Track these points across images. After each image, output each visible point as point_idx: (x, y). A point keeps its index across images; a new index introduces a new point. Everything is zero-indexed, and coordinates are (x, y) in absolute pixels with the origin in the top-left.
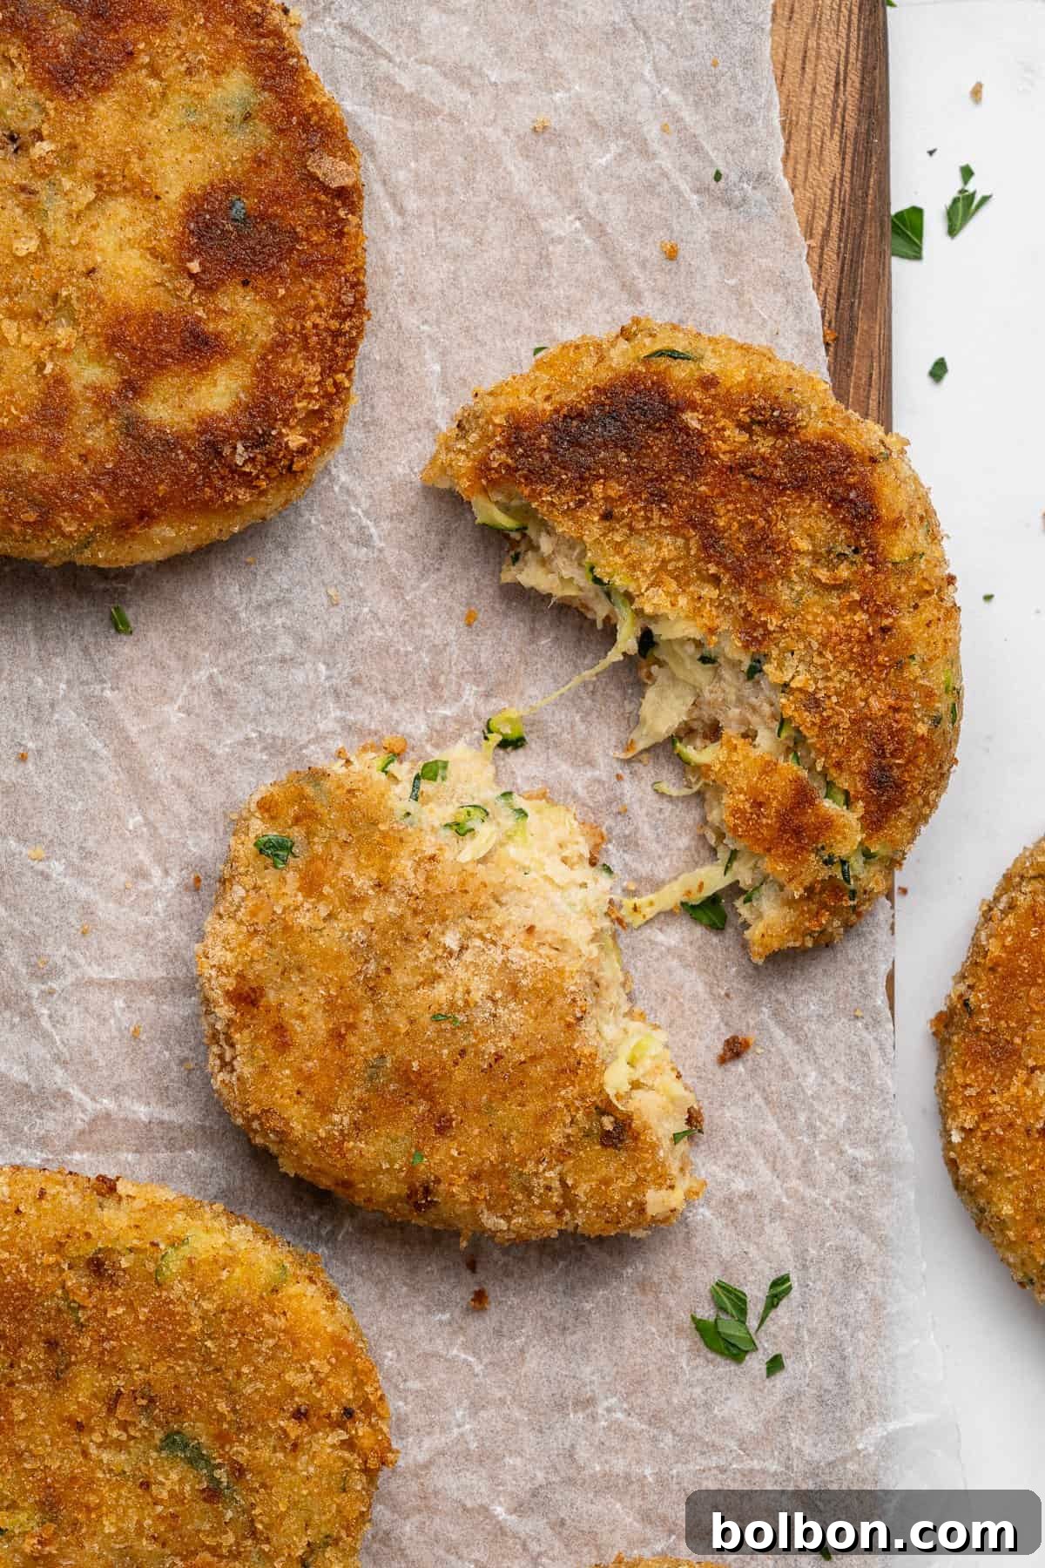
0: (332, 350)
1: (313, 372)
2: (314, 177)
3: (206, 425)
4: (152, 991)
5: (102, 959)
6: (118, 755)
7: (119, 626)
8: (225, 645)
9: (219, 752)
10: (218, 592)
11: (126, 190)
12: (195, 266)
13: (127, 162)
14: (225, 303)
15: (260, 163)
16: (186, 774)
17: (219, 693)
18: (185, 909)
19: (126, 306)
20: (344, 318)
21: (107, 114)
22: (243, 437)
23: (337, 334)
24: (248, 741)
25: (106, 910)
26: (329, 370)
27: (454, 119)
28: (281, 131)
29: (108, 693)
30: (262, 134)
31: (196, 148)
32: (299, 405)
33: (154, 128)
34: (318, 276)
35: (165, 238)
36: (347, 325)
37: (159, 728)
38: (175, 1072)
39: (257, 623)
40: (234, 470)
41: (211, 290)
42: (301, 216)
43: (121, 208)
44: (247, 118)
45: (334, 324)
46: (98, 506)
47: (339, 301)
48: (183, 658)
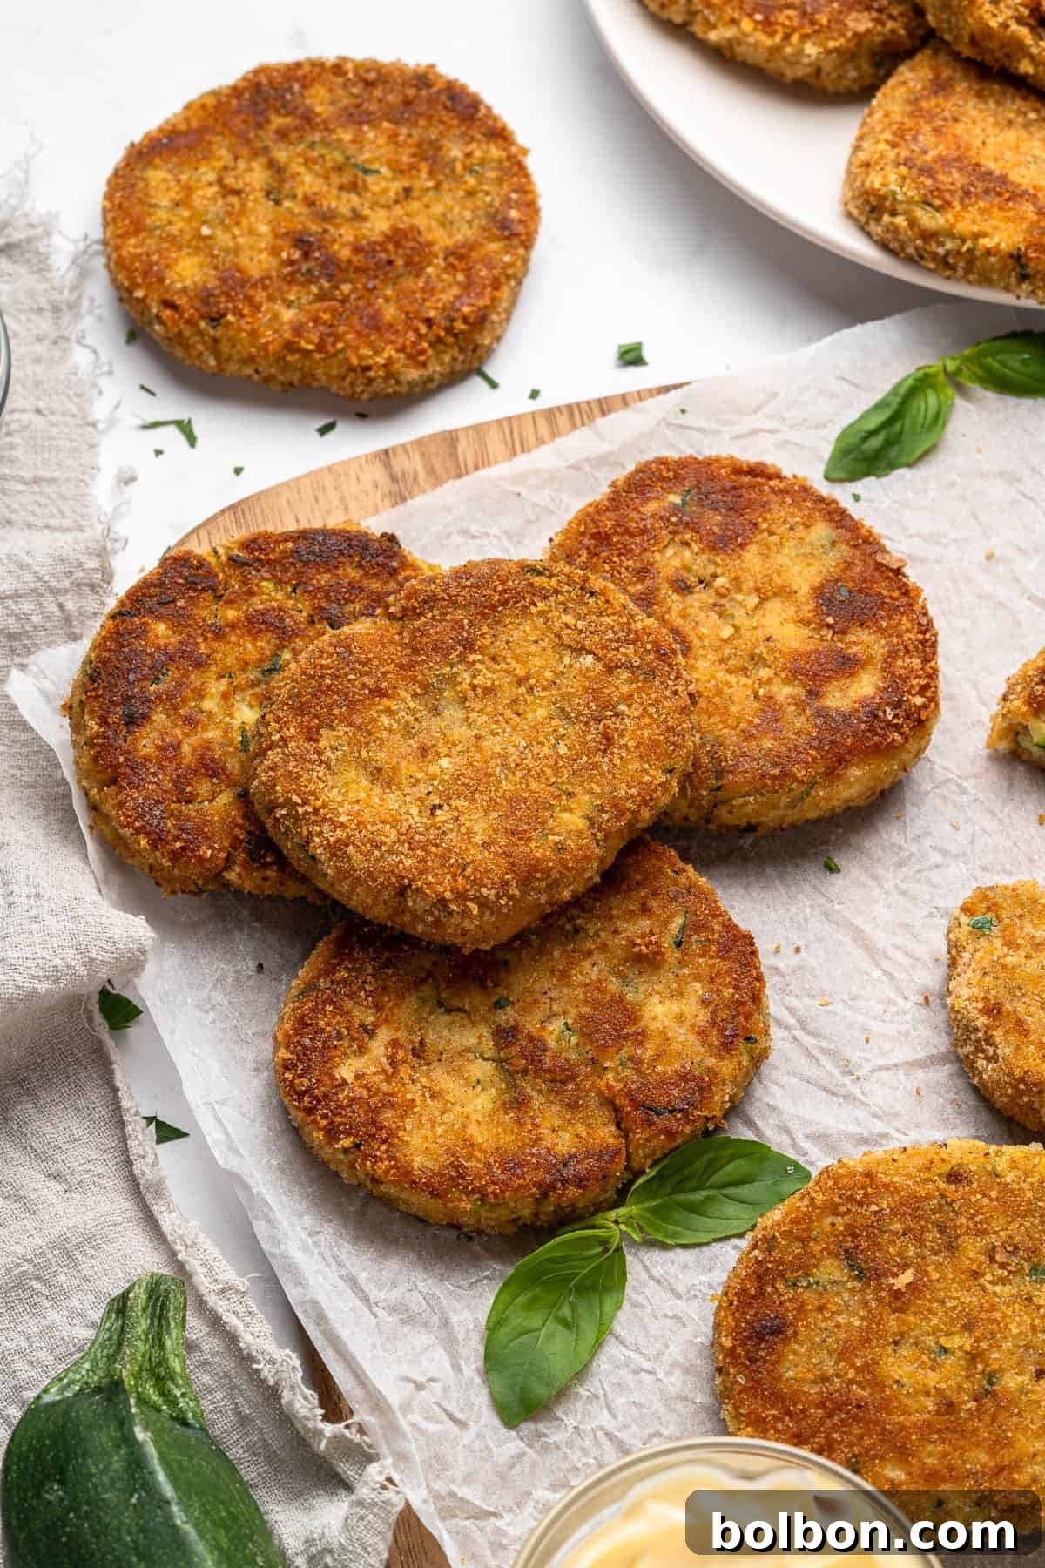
0: (924, 651)
1: (916, 663)
2: (881, 565)
3: (864, 703)
4: (921, 1067)
5: (884, 1054)
6: (855, 940)
7: (831, 869)
8: (900, 865)
9: (916, 923)
10: (885, 836)
11: (775, 594)
12: (830, 620)
13: (771, 580)
14: (851, 638)
15: (849, 565)
16: (899, 941)
17: (903, 893)
18: (924, 1017)
19: (796, 650)
20: (924, 633)
21: (751, 558)
22: (888, 704)
23: (924, 642)
24: (930, 915)
25: (876, 1026)
26: (926, 661)
27: (938, 562)
28: (855, 546)
29: (837, 907)
30: (844, 550)
31: (809, 565)
32: (914, 682)
33: (781, 559)
34: (903, 614)
35: (807, 611)
36: (928, 636)
37: (874, 919)
38: (950, 1109)
39: (914, 848)
40: (889, 724)
41: (844, 632)
42: (882, 588)
43: (775, 605)
44: (833, 543)
45: (920, 637)
46: (814, 759)
47: (919, 624)
48: (875, 878)
